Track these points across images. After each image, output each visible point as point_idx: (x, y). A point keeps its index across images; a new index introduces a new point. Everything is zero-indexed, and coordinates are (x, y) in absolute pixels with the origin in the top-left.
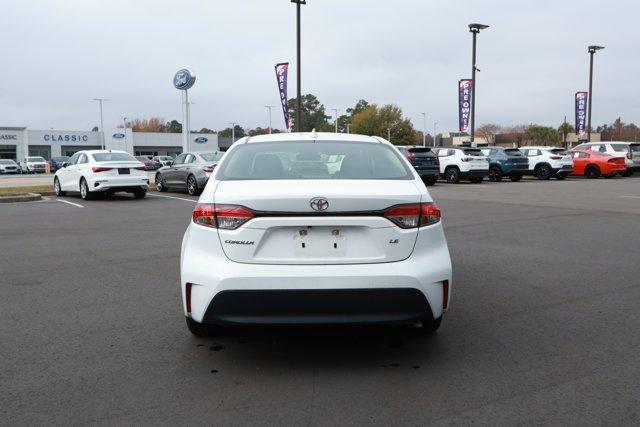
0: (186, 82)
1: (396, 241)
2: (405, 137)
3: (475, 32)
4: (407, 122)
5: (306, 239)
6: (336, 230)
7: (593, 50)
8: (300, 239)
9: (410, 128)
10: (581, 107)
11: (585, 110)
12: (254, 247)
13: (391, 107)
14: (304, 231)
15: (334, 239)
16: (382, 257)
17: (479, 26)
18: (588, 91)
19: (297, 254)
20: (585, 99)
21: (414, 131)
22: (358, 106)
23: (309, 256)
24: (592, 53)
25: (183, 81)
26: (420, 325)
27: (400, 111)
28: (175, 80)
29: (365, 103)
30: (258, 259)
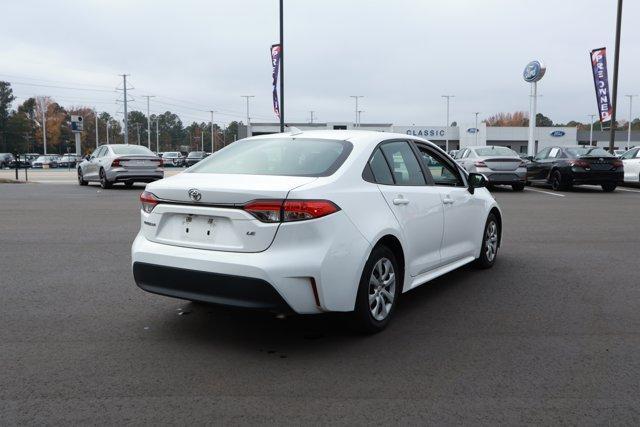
0: (536, 74)
1: (252, 234)
5: (190, 225)
6: (211, 219)
8: (186, 225)
12: (156, 228)
15: (208, 227)
16: (241, 247)
19: (183, 238)
23: (191, 240)
25: (533, 73)
26: (281, 317)
28: (525, 73)
30: (158, 238)
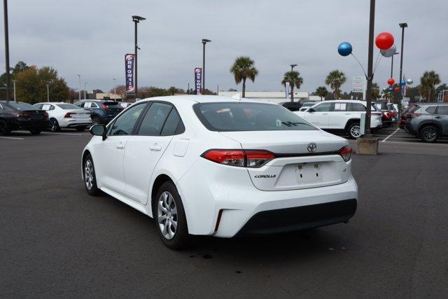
1: (345, 170)
2: (61, 92)
3: (136, 22)
4: (62, 81)
5: (302, 171)
6: (317, 165)
7: (205, 41)
8: (299, 172)
9: (64, 85)
10: (198, 77)
11: (200, 79)
12: (276, 179)
13: (48, 69)
14: (300, 166)
16: (339, 180)
17: (139, 18)
18: (202, 68)
20: (201, 73)
21: (68, 89)
22: (18, 66)
23: (305, 183)
24: (204, 44)
27: (56, 72)
29: (24, 64)
30: (277, 187)
